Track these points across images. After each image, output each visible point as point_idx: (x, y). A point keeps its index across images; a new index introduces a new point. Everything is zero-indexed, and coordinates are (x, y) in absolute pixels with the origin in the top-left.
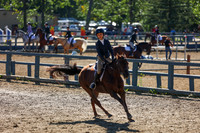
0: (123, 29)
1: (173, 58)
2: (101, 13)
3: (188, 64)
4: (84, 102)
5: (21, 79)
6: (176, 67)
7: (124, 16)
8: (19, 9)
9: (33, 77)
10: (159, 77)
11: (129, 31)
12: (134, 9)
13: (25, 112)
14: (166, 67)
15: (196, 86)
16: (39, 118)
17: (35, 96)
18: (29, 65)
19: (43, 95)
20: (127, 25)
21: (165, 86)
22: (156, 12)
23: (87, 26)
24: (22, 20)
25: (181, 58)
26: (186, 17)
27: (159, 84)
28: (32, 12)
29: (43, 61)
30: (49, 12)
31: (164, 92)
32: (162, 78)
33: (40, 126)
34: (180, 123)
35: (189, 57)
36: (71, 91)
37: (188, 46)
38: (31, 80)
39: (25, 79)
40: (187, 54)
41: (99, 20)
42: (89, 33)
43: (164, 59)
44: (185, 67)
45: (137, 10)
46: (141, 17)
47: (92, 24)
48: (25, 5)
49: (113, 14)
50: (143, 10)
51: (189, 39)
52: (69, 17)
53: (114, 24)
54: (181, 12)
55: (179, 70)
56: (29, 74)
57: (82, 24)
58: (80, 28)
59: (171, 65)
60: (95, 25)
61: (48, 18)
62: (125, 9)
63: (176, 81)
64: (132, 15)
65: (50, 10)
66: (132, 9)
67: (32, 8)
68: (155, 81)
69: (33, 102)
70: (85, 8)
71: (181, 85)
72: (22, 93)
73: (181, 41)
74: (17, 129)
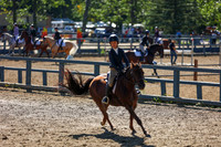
0: (124, 31)
1: (178, 63)
2: (99, 13)
3: (196, 70)
4: (80, 111)
5: (10, 86)
6: (181, 73)
7: (125, 17)
8: (9, 8)
9: (24, 84)
10: (163, 84)
11: (131, 33)
12: (135, 9)
13: (16, 122)
14: (171, 72)
15: (204, 93)
16: (32, 129)
17: (26, 104)
18: (20, 71)
19: (36, 104)
20: (128, 27)
21: (170, 94)
22: (160, 12)
23: (84, 27)
24: (11, 21)
25: (188, 63)
26: (193, 18)
27: (164, 91)
28: (23, 12)
29: (35, 66)
30: (41, 12)
31: (169, 100)
32: (167, 84)
33: (32, 138)
34: (187, 135)
35: (196, 62)
36: (66, 99)
37: (195, 50)
38: (22, 87)
39: (15, 86)
40: (194, 58)
41: (97, 21)
42: (86, 36)
43: (169, 64)
44: (192, 73)
45: (138, 10)
46: (143, 18)
47: (90, 25)
48: (15, 4)
49: (112, 15)
50: (146, 11)
51: (197, 42)
52: (63, 17)
53: (114, 25)
54: (187, 12)
55: (186, 77)
56: (20, 81)
57: (78, 25)
58: (76, 29)
59: (177, 70)
60: (92, 26)
61: (40, 18)
62: (126, 9)
63: (182, 88)
64: (133, 15)
65: (42, 10)
66: (133, 8)
67: (22, 8)
68: (160, 89)
69: (24, 111)
70: (81, 7)
71: (188, 93)
72: (12, 102)
73: (187, 44)
74: (7, 142)
